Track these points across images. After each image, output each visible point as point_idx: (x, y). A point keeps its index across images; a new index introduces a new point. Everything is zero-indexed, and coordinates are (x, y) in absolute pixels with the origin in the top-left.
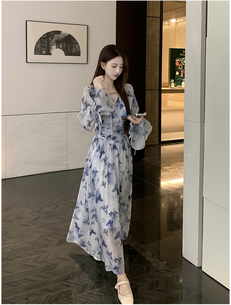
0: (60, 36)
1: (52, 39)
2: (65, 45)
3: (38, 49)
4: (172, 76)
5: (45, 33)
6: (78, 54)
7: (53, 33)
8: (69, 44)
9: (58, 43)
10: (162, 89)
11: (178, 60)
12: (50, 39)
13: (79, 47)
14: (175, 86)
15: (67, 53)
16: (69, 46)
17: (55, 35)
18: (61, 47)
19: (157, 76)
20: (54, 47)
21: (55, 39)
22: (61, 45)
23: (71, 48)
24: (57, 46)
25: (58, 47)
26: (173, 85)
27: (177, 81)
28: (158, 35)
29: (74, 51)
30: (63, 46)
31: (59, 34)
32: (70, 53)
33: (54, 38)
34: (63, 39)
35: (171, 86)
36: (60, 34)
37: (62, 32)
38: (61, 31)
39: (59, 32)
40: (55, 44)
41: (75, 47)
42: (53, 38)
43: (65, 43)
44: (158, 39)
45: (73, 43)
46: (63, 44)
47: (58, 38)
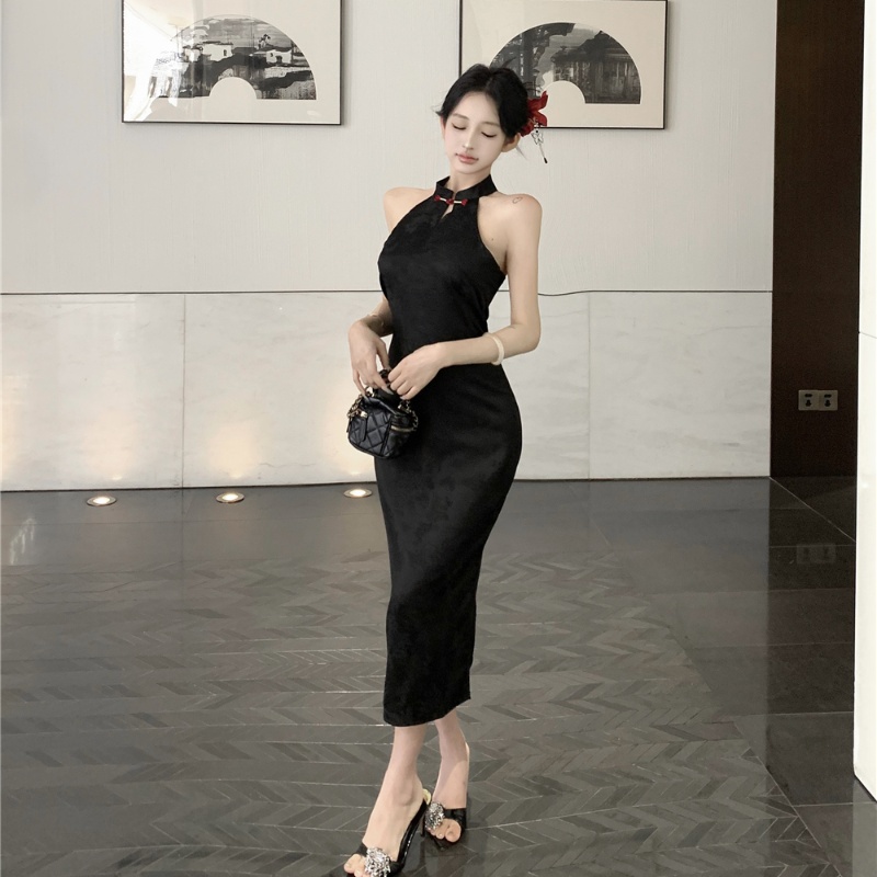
0: (570, 41)
1: (541, 50)
2: (585, 67)
5: (520, 32)
6: (631, 95)
7: (546, 32)
8: (601, 65)
9: (562, 63)
12: (535, 50)
13: (637, 75)
15: (594, 96)
16: (600, 69)
17: (553, 38)
18: (572, 75)
20: (548, 77)
21: (551, 51)
22: (572, 70)
23: (607, 76)
24: (557, 72)
25: (562, 75)
29: (617, 86)
30: (581, 71)
31: (565, 35)
32: (601, 95)
33: (548, 45)
34: (579, 49)
36: (568, 35)
37: (575, 27)
38: (573, 25)
39: (565, 28)
40: (553, 65)
41: (622, 74)
42: (547, 49)
43: (586, 61)
45: (614, 61)
46: (580, 66)
47: (564, 48)
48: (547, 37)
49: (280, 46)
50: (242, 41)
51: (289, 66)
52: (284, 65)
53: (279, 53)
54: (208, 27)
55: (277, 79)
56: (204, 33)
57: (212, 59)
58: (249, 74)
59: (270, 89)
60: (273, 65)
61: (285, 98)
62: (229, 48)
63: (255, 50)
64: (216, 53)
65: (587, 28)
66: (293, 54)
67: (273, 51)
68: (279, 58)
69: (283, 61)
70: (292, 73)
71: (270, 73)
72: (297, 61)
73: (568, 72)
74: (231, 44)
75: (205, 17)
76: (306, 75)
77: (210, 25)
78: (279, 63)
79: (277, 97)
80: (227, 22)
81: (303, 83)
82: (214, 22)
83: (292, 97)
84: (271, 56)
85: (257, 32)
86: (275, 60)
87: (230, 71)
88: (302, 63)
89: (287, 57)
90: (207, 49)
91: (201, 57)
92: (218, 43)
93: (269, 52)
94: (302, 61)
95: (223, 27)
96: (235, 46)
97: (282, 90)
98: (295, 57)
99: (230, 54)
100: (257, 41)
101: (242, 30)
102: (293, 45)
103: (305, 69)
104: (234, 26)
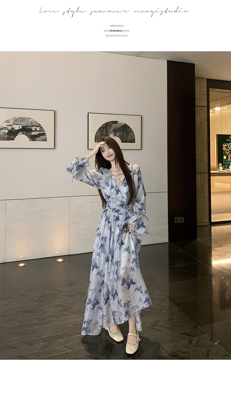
0: (117, 126)
1: (110, 128)
2: (121, 133)
3: (98, 137)
4: (220, 160)
5: (104, 123)
6: (133, 141)
7: (111, 123)
8: (125, 132)
9: (115, 131)
10: (211, 172)
11: (225, 145)
12: (108, 128)
13: (134, 135)
14: (223, 170)
15: (124, 141)
16: (125, 134)
17: (113, 125)
18: (118, 135)
19: (206, 161)
20: (112, 135)
21: (112, 128)
22: (118, 134)
23: (127, 135)
24: (114, 134)
26: (221, 168)
27: (224, 165)
28: (206, 123)
29: (129, 138)
30: (120, 134)
31: (116, 124)
32: (126, 140)
34: (120, 128)
35: (219, 169)
38: (118, 121)
39: (116, 122)
40: (113, 132)
41: (130, 135)
44: (206, 127)
45: (129, 131)
47: (116, 128)
48: (111, 124)
49: (36, 125)
50: (25, 124)
51: (39, 131)
52: (37, 131)
53: (36, 128)
54: (14, 120)
55: (35, 135)
56: (13, 121)
57: (15, 129)
58: (27, 133)
59: (33, 138)
60: (34, 131)
61: (37, 141)
62: (21, 126)
63: (29, 127)
64: (17, 127)
65: (121, 122)
66: (40, 128)
67: (34, 127)
68: (36, 129)
69: (37, 130)
70: (40, 133)
71: (33, 133)
72: (41, 130)
73: (117, 134)
74: (21, 125)
75: (13, 117)
76: (44, 134)
77: (15, 119)
78: (36, 130)
79: (35, 141)
80: (20, 118)
81: (43, 136)
82: (16, 118)
83: (40, 141)
84: (33, 128)
85: (29, 121)
86: (34, 130)
87: (21, 133)
88: (43, 131)
89: (38, 129)
90: (14, 126)
91: (12, 128)
92: (17, 124)
93: (33, 127)
94: (43, 130)
95: (19, 120)
96: (22, 125)
97: (37, 138)
98: (41, 129)
99: (21, 128)
100: (29, 124)
101: (25, 120)
102: (40, 125)
103: (44, 132)
104: (23, 119)
